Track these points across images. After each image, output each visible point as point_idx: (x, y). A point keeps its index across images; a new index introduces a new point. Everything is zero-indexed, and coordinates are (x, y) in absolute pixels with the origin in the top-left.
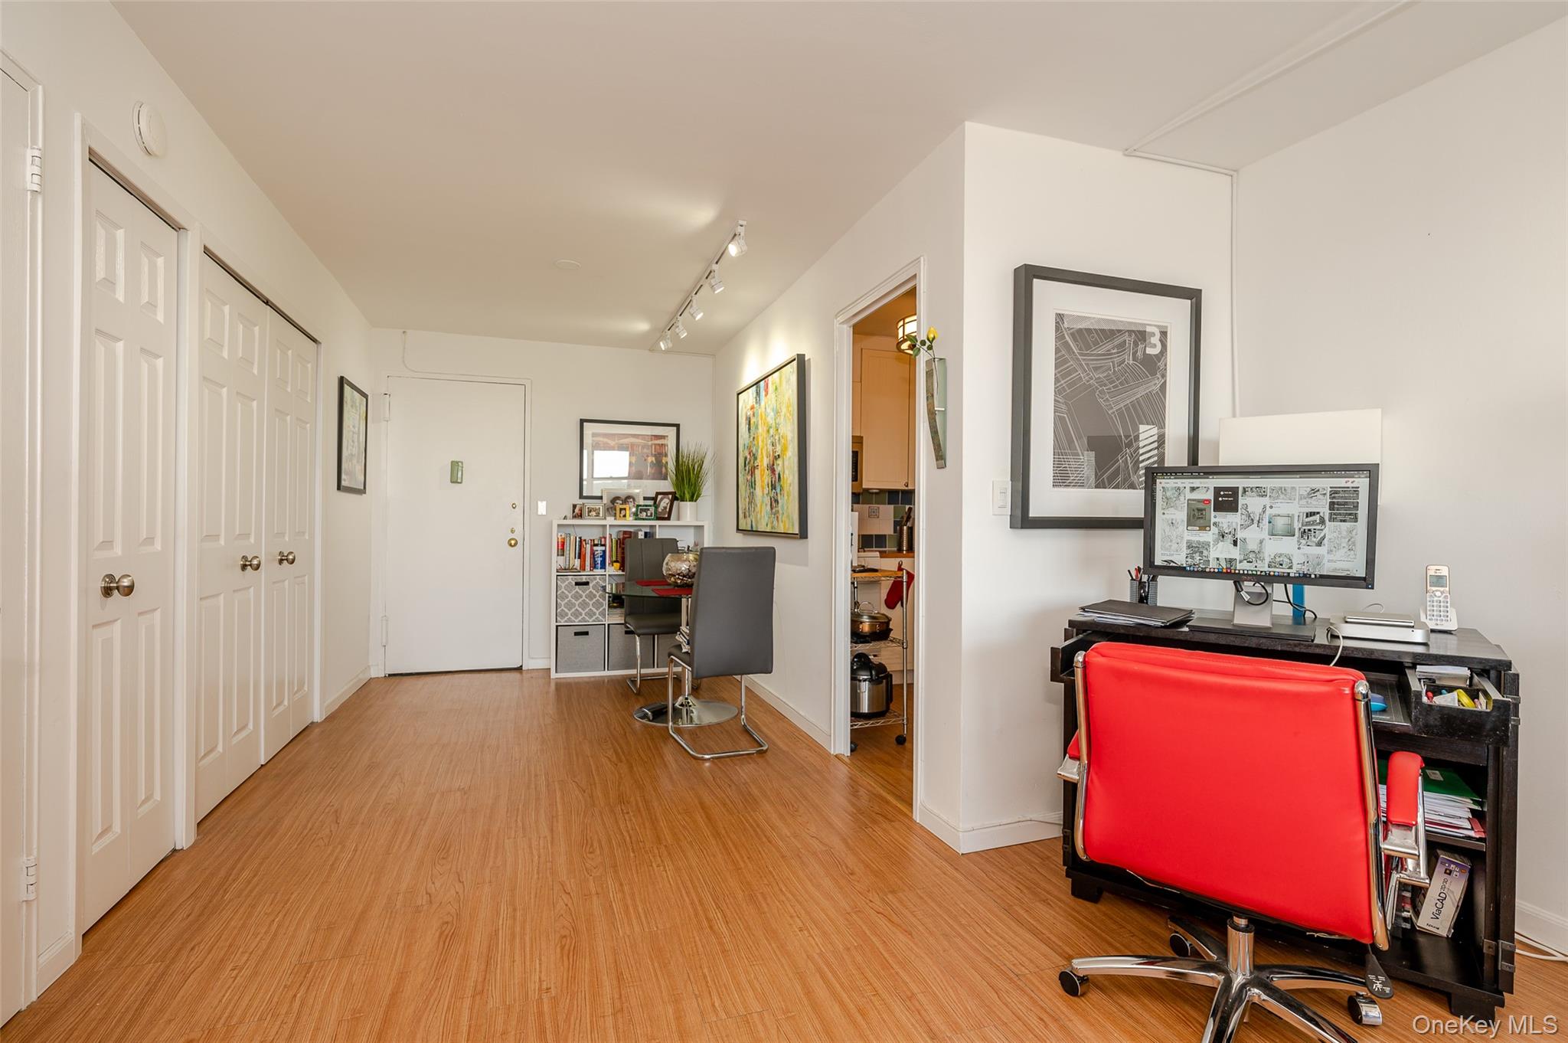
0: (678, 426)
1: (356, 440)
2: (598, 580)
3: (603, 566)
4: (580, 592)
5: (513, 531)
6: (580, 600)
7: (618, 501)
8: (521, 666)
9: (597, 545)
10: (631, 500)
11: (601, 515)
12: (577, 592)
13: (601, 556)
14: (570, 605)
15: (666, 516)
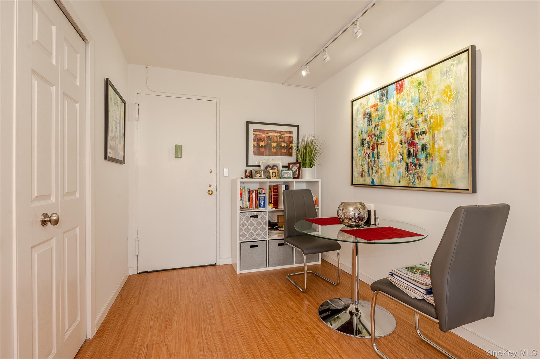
0: (297, 126)
1: (118, 128)
2: (263, 214)
3: (264, 206)
4: (253, 222)
5: (210, 186)
6: (253, 227)
7: (269, 168)
8: (216, 263)
9: (260, 194)
10: (276, 167)
11: (263, 176)
12: (251, 222)
13: (263, 200)
14: (247, 230)
15: (297, 176)
